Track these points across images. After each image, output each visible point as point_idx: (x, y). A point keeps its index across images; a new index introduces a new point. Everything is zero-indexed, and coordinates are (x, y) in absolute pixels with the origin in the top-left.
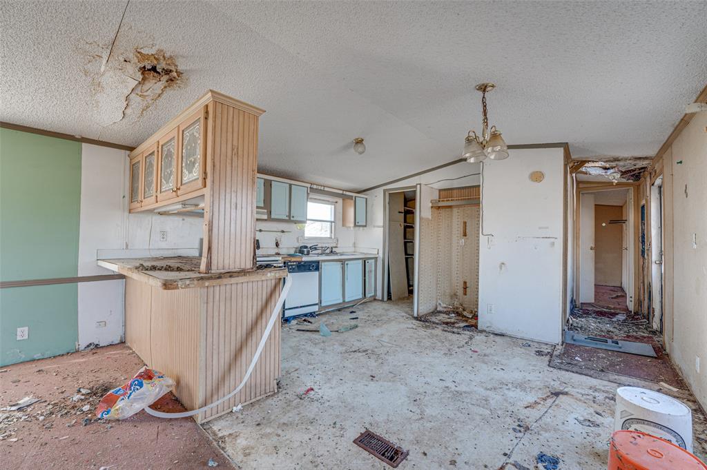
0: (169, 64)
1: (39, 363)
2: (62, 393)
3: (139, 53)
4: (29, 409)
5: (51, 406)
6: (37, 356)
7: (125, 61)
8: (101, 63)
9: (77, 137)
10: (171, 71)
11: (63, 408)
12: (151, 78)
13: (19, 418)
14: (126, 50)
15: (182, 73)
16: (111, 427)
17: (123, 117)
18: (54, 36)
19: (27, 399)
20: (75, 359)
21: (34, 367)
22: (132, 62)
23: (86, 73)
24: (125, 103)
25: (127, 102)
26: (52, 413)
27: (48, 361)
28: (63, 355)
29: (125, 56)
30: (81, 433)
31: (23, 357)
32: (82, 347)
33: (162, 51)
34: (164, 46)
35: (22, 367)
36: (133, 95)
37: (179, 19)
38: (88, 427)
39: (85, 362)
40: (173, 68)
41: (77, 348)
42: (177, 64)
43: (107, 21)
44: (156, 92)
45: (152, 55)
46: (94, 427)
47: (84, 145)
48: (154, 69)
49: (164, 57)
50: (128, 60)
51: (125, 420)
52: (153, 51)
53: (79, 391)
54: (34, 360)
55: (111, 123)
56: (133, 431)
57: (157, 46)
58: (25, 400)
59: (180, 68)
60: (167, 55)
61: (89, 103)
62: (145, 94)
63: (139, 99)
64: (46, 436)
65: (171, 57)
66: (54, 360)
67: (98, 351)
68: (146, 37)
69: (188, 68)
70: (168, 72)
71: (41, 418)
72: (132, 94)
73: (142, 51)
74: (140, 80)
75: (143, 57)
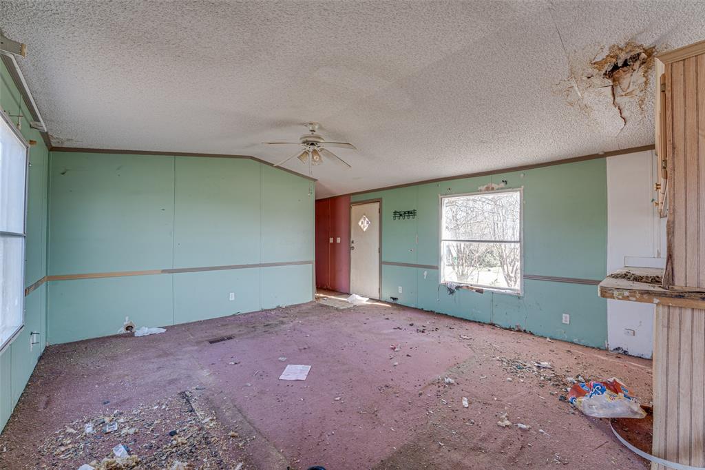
0: (631, 51)
1: (573, 346)
2: (568, 372)
3: (595, 64)
4: (542, 370)
5: (553, 375)
6: (575, 340)
7: (589, 78)
8: (575, 91)
9: (601, 153)
10: (639, 55)
11: (559, 382)
12: (623, 74)
13: (533, 371)
14: (584, 70)
15: (654, 47)
16: (573, 413)
17: (625, 122)
18: (538, 95)
19: (546, 363)
20: (598, 354)
21: (568, 347)
22: (594, 75)
23: (571, 104)
24: (617, 109)
25: (617, 108)
26: (550, 380)
27: (580, 348)
28: (594, 348)
29: (586, 75)
30: (554, 403)
31: (566, 337)
32: (611, 348)
33: (614, 46)
34: (612, 42)
35: (563, 344)
36: (618, 99)
37: (607, 9)
38: (560, 402)
39: (603, 360)
40: (638, 51)
41: (606, 346)
42: (640, 44)
43: (557, 61)
44: (639, 82)
45: (607, 56)
46: (563, 405)
47: (608, 159)
48: (616, 67)
49: (620, 49)
50: (590, 76)
51: (587, 417)
52: (606, 52)
53: (578, 377)
54: (572, 343)
55: (619, 131)
56: (585, 427)
57: (606, 46)
58: (545, 364)
59: (646, 45)
60: (622, 45)
61: (589, 124)
62: (628, 91)
63: (627, 99)
64: (536, 390)
65: (627, 44)
66: (585, 349)
67: (623, 357)
68: (591, 47)
69: (656, 37)
70: (635, 58)
71: (542, 378)
72: (616, 98)
73: (597, 60)
74: (611, 84)
75: (599, 65)
